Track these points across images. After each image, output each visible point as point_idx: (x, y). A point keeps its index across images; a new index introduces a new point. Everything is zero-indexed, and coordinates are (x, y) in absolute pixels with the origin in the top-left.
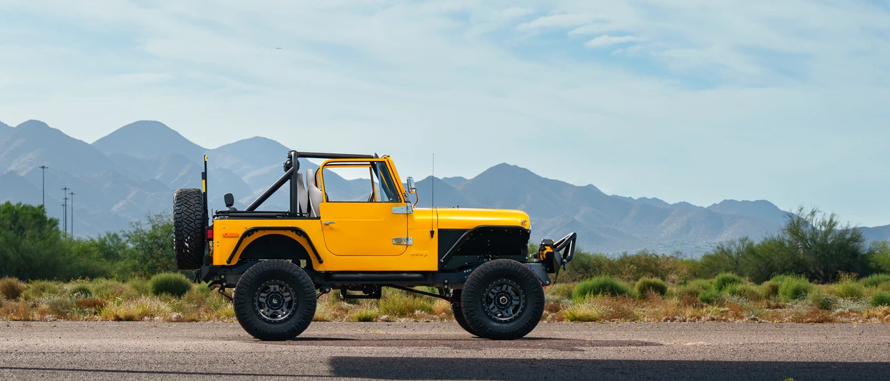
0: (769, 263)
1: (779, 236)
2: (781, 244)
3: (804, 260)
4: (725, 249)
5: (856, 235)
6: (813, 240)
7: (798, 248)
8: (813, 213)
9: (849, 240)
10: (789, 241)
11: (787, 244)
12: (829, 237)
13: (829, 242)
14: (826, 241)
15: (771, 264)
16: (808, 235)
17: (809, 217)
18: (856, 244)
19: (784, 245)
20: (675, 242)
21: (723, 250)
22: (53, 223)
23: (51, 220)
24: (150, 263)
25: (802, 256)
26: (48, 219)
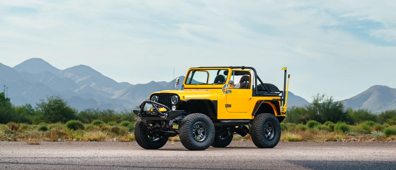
1: (309, 106)
2: (310, 109)
3: (319, 115)
5: (340, 104)
6: (323, 107)
7: (317, 110)
8: (323, 96)
9: (338, 107)
10: (313, 107)
11: (312, 108)
12: (330, 106)
13: (330, 108)
14: (328, 107)
16: (321, 105)
17: (322, 98)
18: (341, 108)
22: (8, 100)
23: (7, 99)
24: (48, 116)
25: (318, 114)
26: (6, 98)
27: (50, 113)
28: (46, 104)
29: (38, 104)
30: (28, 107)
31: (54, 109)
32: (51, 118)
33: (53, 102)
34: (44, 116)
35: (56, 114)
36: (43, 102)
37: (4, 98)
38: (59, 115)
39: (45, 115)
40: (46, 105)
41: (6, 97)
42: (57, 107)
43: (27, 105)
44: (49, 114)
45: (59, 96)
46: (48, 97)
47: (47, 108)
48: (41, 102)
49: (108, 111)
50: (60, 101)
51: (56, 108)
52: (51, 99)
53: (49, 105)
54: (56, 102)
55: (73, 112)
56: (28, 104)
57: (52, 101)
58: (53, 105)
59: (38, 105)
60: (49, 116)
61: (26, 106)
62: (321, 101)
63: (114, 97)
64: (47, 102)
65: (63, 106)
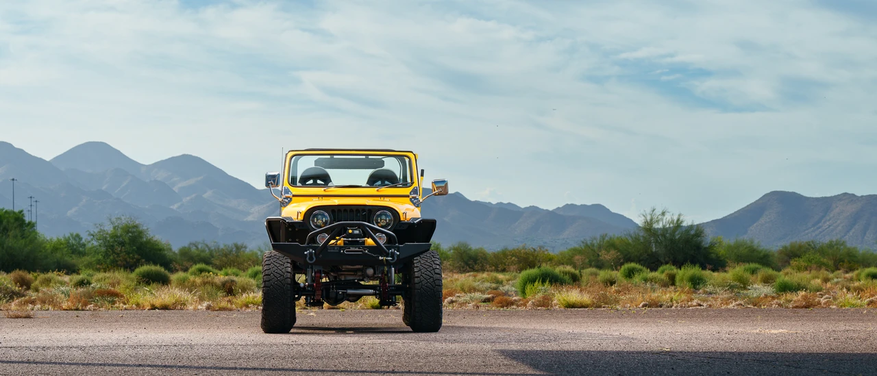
0: (626, 255)
1: (635, 232)
2: (636, 239)
3: (656, 252)
4: (589, 243)
5: (698, 231)
6: (663, 235)
7: (650, 242)
8: (663, 214)
9: (693, 236)
10: (643, 237)
11: (642, 239)
12: (677, 233)
13: (677, 237)
14: (674, 236)
15: (629, 256)
16: (660, 231)
17: (660, 217)
18: (699, 238)
19: (639, 240)
20: (527, 238)
21: (587, 245)
22: (31, 225)
23: (29, 223)
24: (112, 257)
25: (654, 250)
26: (27, 222)
27: (116, 251)
28: (107, 234)
29: (92, 233)
30: (75, 239)
31: (122, 244)
32: (117, 261)
33: (122, 228)
34: (104, 257)
35: (128, 253)
36: (101, 229)
37: (24, 221)
38: (134, 256)
39: (106, 255)
40: (107, 236)
41: (27, 219)
42: (129, 239)
43: (72, 235)
44: (114, 252)
45: (133, 218)
46: (110, 219)
47: (109, 241)
48: (96, 230)
49: (233, 246)
50: (136, 227)
51: (127, 240)
52: (116, 224)
53: (114, 236)
54: (127, 229)
55: (160, 250)
56: (75, 234)
57: (120, 226)
58: (121, 236)
59: (92, 235)
60: (114, 256)
61: (71, 238)
62: (658, 224)
63: (250, 218)
64: (109, 228)
65: (141, 238)
